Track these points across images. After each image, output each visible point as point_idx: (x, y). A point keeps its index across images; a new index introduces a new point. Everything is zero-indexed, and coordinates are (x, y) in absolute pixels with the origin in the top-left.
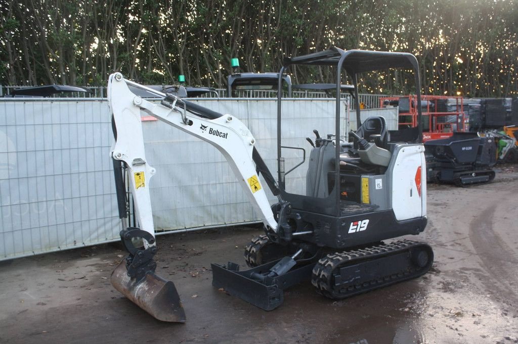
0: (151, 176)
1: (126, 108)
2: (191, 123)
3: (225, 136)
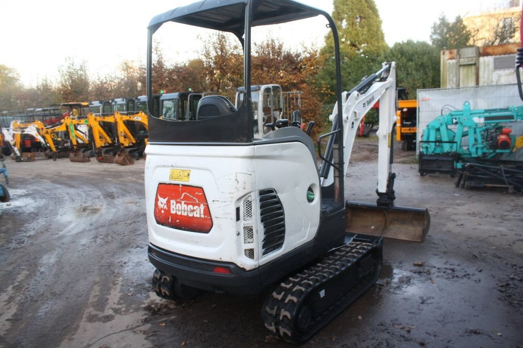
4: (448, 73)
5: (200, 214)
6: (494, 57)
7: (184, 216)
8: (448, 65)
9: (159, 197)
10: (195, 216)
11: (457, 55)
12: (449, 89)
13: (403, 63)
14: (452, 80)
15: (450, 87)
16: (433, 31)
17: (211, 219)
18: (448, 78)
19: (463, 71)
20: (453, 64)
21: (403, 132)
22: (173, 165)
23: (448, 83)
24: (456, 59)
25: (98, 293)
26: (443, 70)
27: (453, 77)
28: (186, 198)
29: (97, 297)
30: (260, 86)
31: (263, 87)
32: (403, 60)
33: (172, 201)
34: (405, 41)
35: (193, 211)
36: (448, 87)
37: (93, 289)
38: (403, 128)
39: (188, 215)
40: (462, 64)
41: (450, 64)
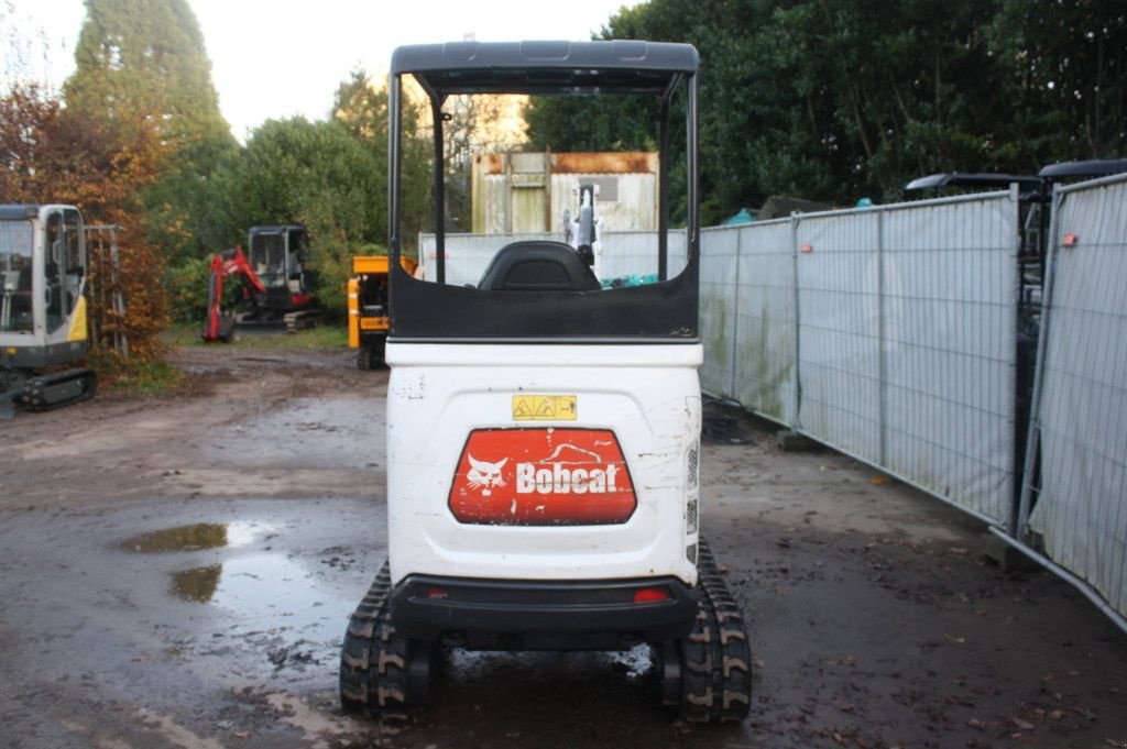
4: (487, 202)
5: (607, 486)
6: (578, 175)
7: (561, 495)
8: (488, 185)
9: (472, 461)
10: (593, 490)
11: (506, 167)
12: (491, 236)
13: (289, 170)
14: (497, 218)
15: (492, 232)
16: (338, 101)
17: (634, 492)
18: (487, 214)
19: (517, 201)
20: (498, 183)
21: (363, 327)
22: (523, 386)
23: (487, 223)
24: (505, 173)
26: (479, 195)
27: (497, 212)
28: (565, 455)
30: (38, 206)
31: (45, 211)
32: (288, 161)
33: (520, 467)
34: (289, 118)
35: (589, 480)
36: (487, 232)
38: (364, 320)
39: (571, 490)
40: (517, 185)
41: (491, 182)
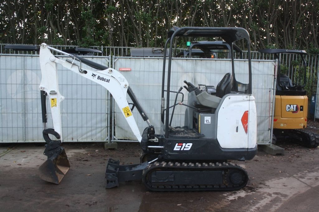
0: (60, 101)
1: (48, 63)
2: (86, 72)
3: (108, 81)
25: (274, 206)
29: (276, 204)
37: (275, 209)
